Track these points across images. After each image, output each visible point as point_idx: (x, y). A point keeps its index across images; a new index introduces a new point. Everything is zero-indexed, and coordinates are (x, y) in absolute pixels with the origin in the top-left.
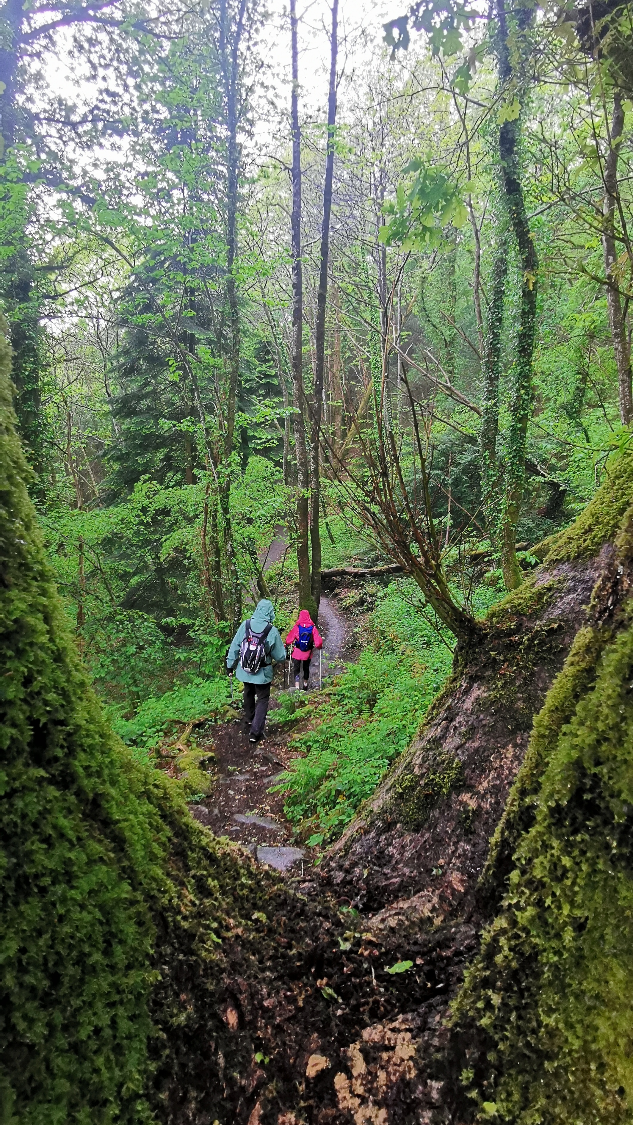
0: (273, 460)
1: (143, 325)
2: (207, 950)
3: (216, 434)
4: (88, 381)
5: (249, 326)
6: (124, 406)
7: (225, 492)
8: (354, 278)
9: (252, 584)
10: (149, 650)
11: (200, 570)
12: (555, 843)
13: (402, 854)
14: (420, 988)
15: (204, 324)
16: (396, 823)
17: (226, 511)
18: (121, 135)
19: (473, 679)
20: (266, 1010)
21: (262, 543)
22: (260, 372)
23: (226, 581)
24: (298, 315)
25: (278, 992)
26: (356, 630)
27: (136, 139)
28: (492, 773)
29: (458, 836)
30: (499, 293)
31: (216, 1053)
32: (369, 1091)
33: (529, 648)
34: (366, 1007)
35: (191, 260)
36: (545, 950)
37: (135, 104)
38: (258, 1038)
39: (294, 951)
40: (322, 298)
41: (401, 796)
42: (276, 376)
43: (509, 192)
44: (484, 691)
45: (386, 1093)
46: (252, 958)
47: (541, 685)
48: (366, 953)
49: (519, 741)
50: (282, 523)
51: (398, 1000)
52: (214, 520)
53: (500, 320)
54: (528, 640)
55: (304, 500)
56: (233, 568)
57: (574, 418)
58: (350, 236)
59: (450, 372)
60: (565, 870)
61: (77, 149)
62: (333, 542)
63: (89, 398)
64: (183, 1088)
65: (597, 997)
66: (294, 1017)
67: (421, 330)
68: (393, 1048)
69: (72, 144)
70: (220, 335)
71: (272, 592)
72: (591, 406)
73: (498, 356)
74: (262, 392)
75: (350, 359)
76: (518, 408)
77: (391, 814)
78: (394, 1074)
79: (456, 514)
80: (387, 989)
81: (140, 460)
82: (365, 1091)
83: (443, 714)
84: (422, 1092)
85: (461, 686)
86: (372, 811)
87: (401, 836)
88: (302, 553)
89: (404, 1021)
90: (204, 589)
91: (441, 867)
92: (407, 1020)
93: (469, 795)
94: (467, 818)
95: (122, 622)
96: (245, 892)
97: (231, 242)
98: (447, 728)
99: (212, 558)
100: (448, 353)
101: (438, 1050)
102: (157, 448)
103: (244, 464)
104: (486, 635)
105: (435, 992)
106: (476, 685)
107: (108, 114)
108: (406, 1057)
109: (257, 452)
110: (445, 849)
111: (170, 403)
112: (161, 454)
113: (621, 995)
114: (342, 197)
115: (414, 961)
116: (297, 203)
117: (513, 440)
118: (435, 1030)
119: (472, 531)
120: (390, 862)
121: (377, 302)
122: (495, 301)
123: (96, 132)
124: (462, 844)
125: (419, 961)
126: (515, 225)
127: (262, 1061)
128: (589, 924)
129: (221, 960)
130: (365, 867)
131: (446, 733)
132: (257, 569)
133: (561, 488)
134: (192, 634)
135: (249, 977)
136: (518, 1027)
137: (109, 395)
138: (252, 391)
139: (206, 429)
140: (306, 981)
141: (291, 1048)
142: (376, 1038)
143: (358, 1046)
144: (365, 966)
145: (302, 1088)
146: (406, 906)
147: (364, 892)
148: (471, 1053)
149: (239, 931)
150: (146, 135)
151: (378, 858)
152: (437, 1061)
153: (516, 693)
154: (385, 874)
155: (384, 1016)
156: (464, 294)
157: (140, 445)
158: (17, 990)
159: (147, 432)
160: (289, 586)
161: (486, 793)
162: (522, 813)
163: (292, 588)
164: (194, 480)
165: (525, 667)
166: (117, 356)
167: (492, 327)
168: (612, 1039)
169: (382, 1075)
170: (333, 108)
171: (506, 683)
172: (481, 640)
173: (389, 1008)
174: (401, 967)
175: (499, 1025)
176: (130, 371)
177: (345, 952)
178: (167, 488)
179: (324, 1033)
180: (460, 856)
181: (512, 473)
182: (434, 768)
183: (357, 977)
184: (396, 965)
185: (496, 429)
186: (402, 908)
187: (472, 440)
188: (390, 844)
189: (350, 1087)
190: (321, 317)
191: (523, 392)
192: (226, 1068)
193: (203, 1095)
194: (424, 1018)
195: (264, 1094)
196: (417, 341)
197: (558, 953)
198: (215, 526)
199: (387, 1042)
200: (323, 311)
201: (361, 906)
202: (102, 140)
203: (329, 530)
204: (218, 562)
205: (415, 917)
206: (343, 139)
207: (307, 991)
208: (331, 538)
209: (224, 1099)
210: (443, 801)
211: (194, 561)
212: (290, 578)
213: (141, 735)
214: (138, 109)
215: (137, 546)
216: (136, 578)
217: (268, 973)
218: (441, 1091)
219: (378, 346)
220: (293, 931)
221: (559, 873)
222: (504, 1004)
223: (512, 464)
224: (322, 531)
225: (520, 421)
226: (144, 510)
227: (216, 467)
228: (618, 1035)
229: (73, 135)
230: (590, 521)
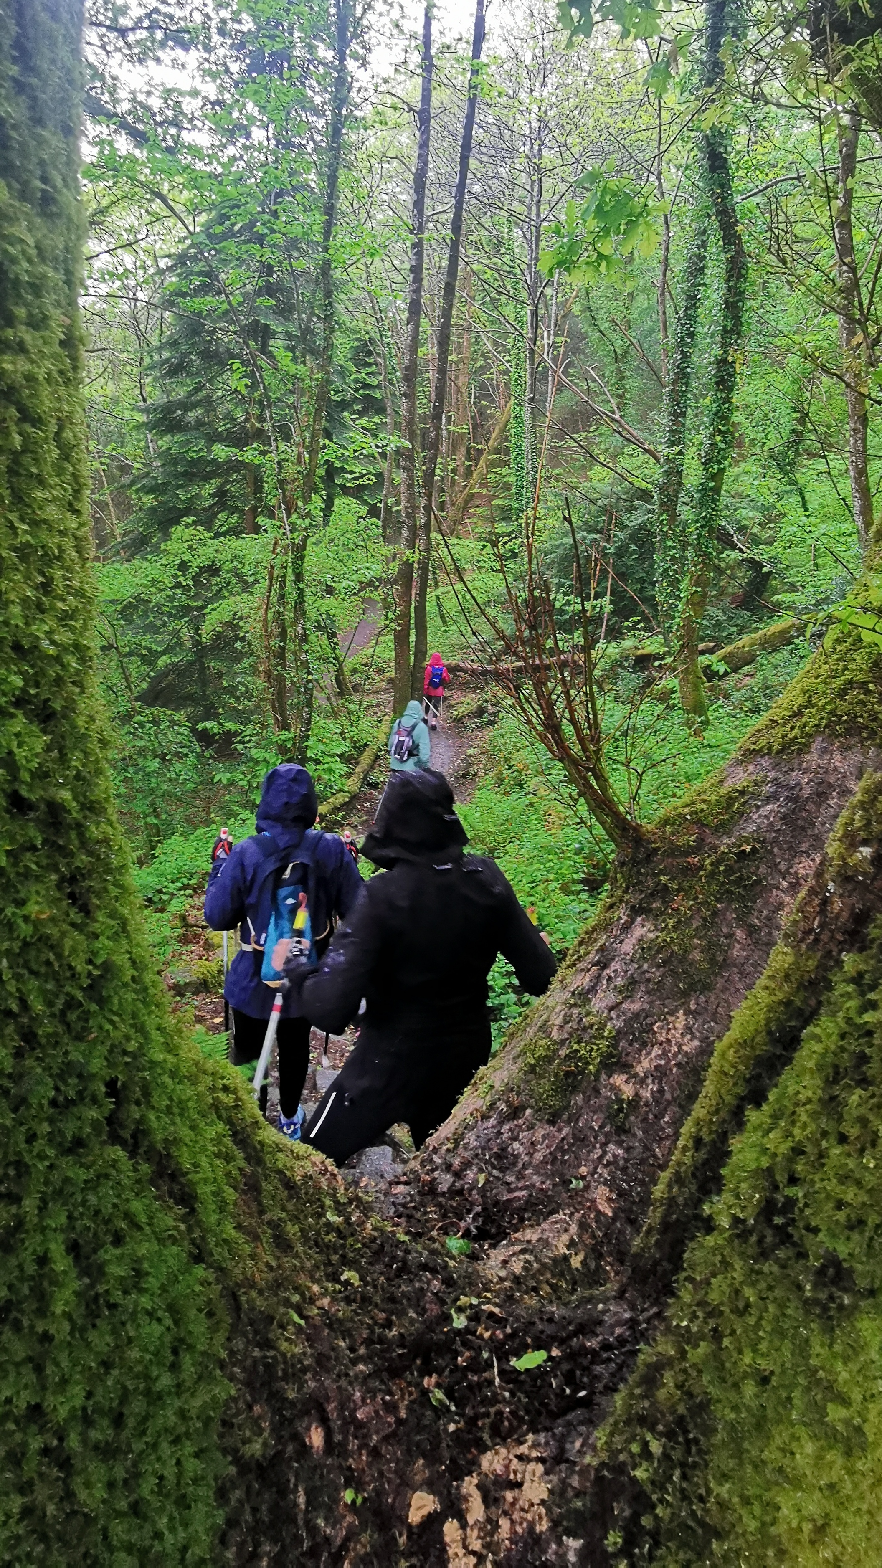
0: (367, 503)
1: (201, 312)
2: (288, 1339)
3: (291, 470)
4: (115, 377)
5: (345, 318)
6: (164, 418)
7: (299, 551)
8: (495, 260)
9: (329, 680)
10: (178, 767)
11: (258, 657)
12: (738, 1264)
13: (530, 1155)
14: (557, 1395)
15: (284, 311)
16: (523, 1108)
17: (299, 577)
18: (186, 49)
19: (636, 911)
20: (360, 1425)
21: (344, 623)
22: (356, 381)
23: (291, 675)
24: (415, 308)
25: (373, 1398)
26: (471, 752)
27: (206, 56)
28: (656, 1048)
29: (606, 1135)
30: (693, 301)
31: (296, 1491)
32: (487, 1546)
33: (712, 875)
34: (487, 1421)
35: (273, 231)
36: (719, 1401)
37: (209, 10)
38: (349, 1468)
39: (394, 1332)
40: (449, 289)
41: (532, 1069)
42: (379, 386)
43: (713, 169)
44: (649, 931)
45: (509, 1550)
46: (342, 1344)
47: (725, 930)
48: (487, 1335)
49: (693, 1007)
50: (375, 596)
51: (528, 1412)
52: (282, 588)
53: (692, 335)
54: (712, 864)
55: (408, 566)
56: (303, 657)
57: (786, 473)
58: (491, 204)
59: (620, 397)
60: (748, 1306)
61: (125, 63)
62: (445, 623)
63: (116, 401)
64: (253, 1540)
65: (781, 1470)
66: (394, 1434)
67: (583, 337)
68: (519, 1485)
69: (118, 56)
70: (307, 331)
71: (356, 689)
72: (811, 455)
73: (687, 384)
74: (358, 407)
75: (483, 370)
76: (710, 460)
77: (518, 1094)
78: (521, 1524)
79: (618, 596)
80: (513, 1394)
81: (182, 495)
82: (483, 1546)
83: (593, 957)
84: (556, 1553)
85: (620, 918)
86: (492, 1087)
87: (531, 1127)
88: (401, 639)
89: (535, 1445)
90: (260, 683)
91: (583, 1178)
92: (539, 1445)
93: (624, 1077)
94: (620, 1110)
95: (141, 725)
96: (332, 1237)
97: (330, 210)
98: (598, 977)
99: (275, 643)
100: (619, 369)
101: (578, 1494)
102: (207, 478)
103: (328, 510)
104: (656, 850)
105: (576, 1403)
106: (639, 919)
107: (172, 20)
108: (536, 1501)
109: (346, 491)
110: (589, 1152)
111: (230, 417)
112: (210, 488)
113: (808, 1472)
114: (484, 150)
115: (549, 1351)
116: (423, 159)
117: (701, 504)
118: (574, 1463)
119: (639, 622)
120: (514, 1164)
121: (524, 295)
122: (687, 308)
123: (153, 42)
124: (612, 1146)
125: (555, 1352)
126: (719, 213)
127: (354, 1502)
128: (774, 1381)
129: (304, 1354)
130: (481, 1170)
131: (596, 985)
132: (336, 659)
133: (765, 570)
134: (240, 747)
135: (339, 1376)
136: (683, 1491)
137: (145, 400)
138: (343, 405)
139: (279, 463)
140: (409, 1378)
141: (389, 1482)
142: (499, 1469)
143: (475, 1481)
144: (485, 1355)
145: (402, 1540)
146: (535, 1238)
147: (479, 1209)
148: (621, 1509)
149: (326, 1302)
150: (221, 52)
151: (498, 1156)
152: (576, 1511)
153: (692, 938)
154: (508, 1184)
155: (509, 1434)
156: (643, 291)
157: (185, 474)
158: (80, 1450)
159: (194, 455)
160: (379, 682)
161: (646, 1077)
162: (696, 1168)
163: (384, 685)
164: (256, 529)
165: (706, 903)
166: (159, 350)
167: (681, 344)
168: (794, 1524)
169: (504, 1523)
170: (480, 36)
171: (679, 922)
172: (649, 856)
173: (515, 1423)
174: (532, 1360)
175: (659, 1484)
176: (175, 370)
177: (458, 1332)
178: (217, 535)
179: (432, 1459)
180: (609, 1163)
181: (698, 547)
182: (580, 1033)
183: (475, 1372)
184: (525, 1357)
185: (680, 484)
186: (529, 1242)
187: (645, 495)
188: (515, 1139)
189: (464, 1540)
190: (447, 313)
191: (718, 438)
192: (307, 1511)
193: (277, 1549)
194: (562, 1441)
195: (355, 1549)
196: (576, 351)
197: (735, 1408)
198: (282, 597)
199: (512, 1476)
200: (451, 306)
201: (474, 1231)
202: (160, 54)
203: (440, 606)
204: (283, 649)
205: (547, 1255)
206: (492, 75)
207: (411, 1394)
208: (442, 617)
209: (303, 1554)
210: (589, 1082)
211: (249, 644)
212: (381, 671)
213: (160, 891)
214: (212, 15)
215: (170, 615)
216: (164, 658)
217: (362, 1367)
218: (580, 1553)
219: (522, 355)
220: (392, 1299)
221: (741, 1305)
222: (666, 1456)
223: (700, 536)
224: (431, 606)
225: (713, 477)
226: (183, 566)
227: (288, 517)
228: (802, 1519)
229: (121, 43)
230: (800, 700)
